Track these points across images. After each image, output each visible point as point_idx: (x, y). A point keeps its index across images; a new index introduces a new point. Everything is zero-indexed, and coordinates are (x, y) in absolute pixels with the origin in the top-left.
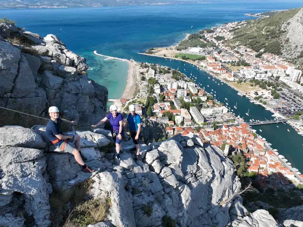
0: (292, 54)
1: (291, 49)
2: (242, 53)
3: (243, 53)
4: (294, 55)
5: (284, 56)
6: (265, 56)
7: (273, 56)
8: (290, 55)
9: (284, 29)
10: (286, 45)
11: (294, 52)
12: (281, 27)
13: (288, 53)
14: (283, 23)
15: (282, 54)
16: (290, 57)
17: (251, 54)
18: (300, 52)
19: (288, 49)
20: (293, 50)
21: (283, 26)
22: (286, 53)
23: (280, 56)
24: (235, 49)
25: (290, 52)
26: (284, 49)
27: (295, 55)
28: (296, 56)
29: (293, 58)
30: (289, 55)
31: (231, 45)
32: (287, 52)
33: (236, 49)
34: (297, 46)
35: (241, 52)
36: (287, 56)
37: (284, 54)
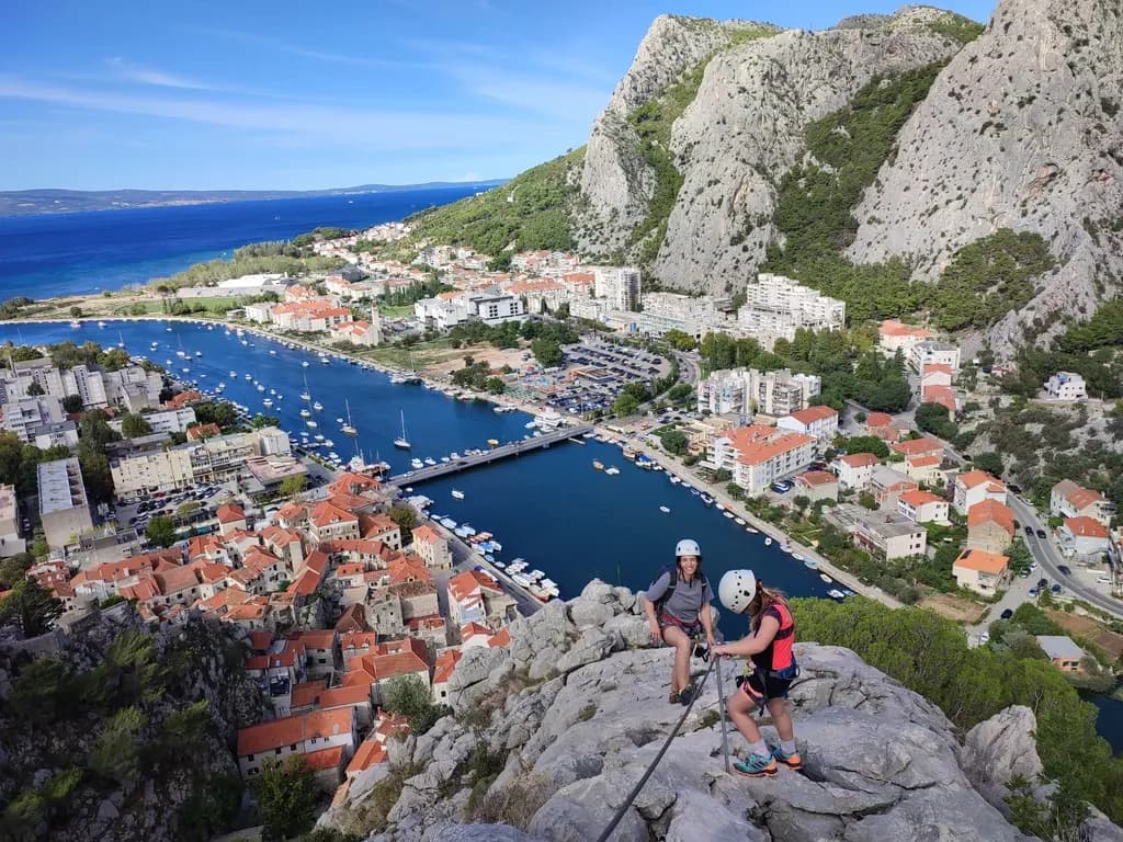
0: (608, 239)
1: (602, 224)
2: (440, 268)
3: (445, 268)
4: (613, 240)
5: (584, 249)
6: (519, 261)
7: (549, 257)
8: (602, 243)
9: (574, 181)
10: (582, 215)
11: (612, 231)
12: (565, 177)
13: (594, 238)
14: (570, 168)
15: (575, 245)
16: (603, 249)
17: (474, 264)
18: (629, 228)
19: (590, 226)
20: (605, 225)
21: (569, 175)
22: (588, 238)
23: (572, 254)
24: (415, 262)
25: (597, 233)
26: (577, 229)
27: (618, 239)
28: (622, 243)
29: (612, 248)
30: (598, 243)
31: (405, 252)
32: (590, 236)
33: (419, 260)
34: (615, 212)
35: (436, 266)
36: (594, 249)
37: (583, 243)
